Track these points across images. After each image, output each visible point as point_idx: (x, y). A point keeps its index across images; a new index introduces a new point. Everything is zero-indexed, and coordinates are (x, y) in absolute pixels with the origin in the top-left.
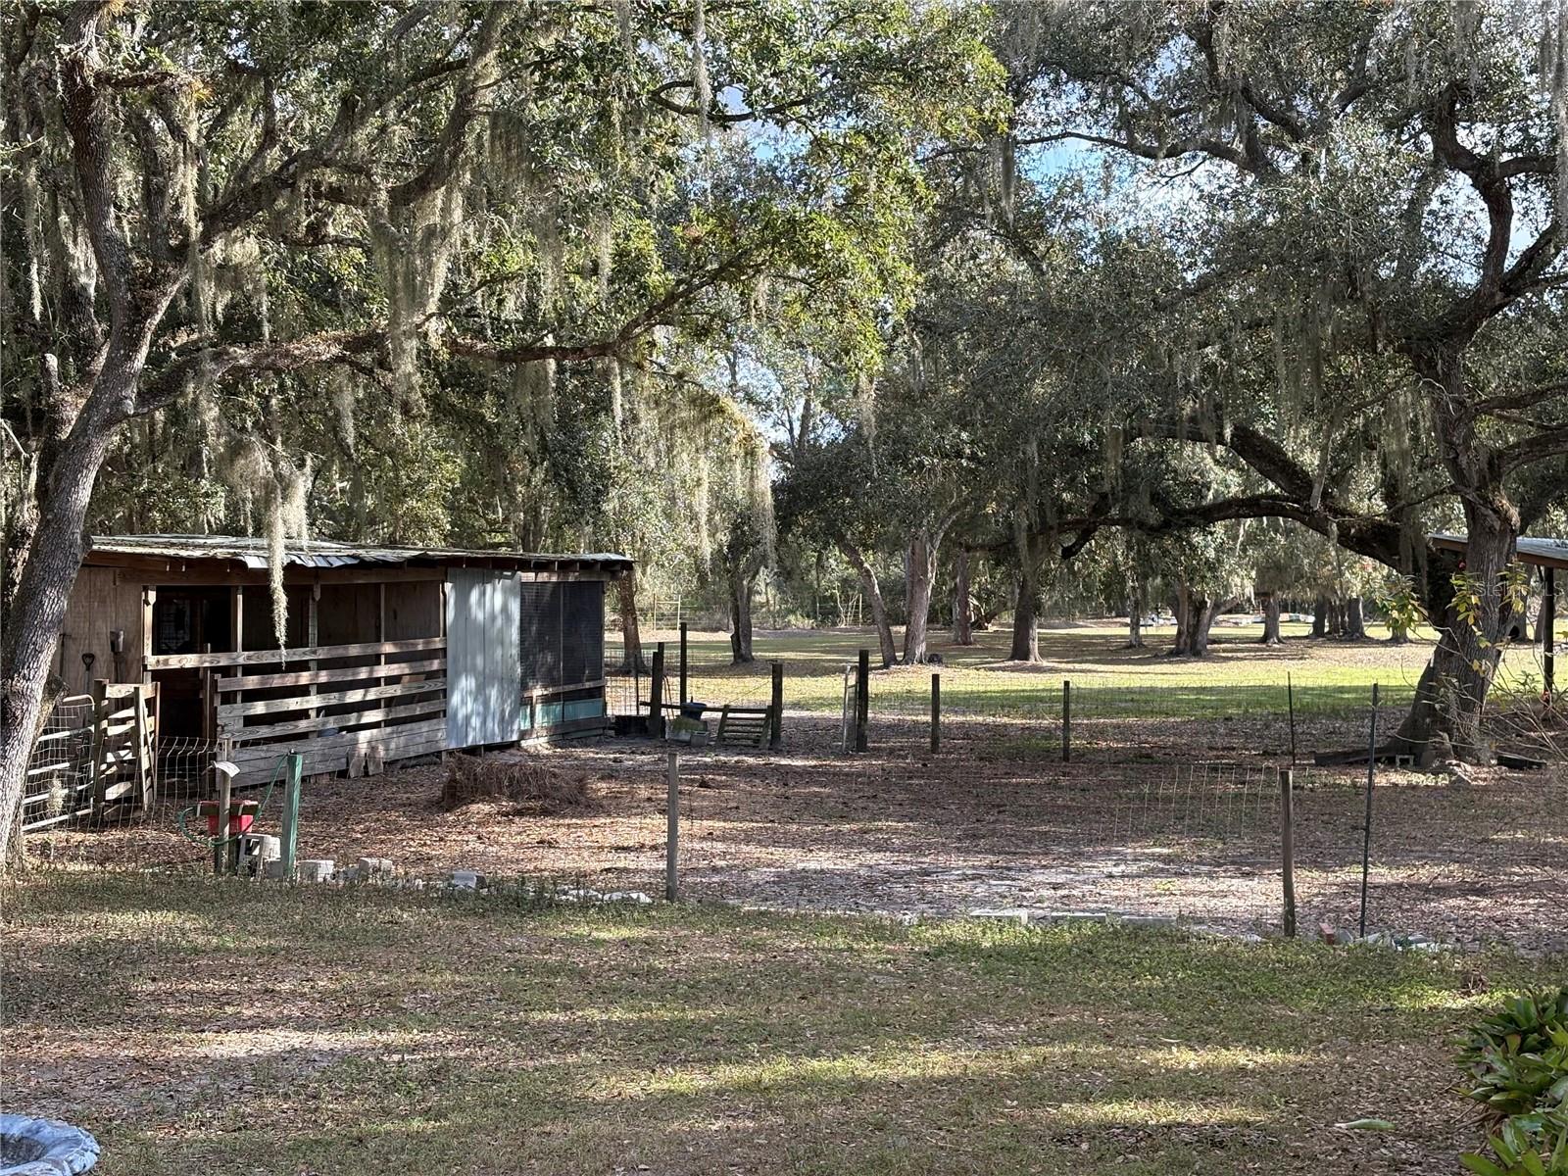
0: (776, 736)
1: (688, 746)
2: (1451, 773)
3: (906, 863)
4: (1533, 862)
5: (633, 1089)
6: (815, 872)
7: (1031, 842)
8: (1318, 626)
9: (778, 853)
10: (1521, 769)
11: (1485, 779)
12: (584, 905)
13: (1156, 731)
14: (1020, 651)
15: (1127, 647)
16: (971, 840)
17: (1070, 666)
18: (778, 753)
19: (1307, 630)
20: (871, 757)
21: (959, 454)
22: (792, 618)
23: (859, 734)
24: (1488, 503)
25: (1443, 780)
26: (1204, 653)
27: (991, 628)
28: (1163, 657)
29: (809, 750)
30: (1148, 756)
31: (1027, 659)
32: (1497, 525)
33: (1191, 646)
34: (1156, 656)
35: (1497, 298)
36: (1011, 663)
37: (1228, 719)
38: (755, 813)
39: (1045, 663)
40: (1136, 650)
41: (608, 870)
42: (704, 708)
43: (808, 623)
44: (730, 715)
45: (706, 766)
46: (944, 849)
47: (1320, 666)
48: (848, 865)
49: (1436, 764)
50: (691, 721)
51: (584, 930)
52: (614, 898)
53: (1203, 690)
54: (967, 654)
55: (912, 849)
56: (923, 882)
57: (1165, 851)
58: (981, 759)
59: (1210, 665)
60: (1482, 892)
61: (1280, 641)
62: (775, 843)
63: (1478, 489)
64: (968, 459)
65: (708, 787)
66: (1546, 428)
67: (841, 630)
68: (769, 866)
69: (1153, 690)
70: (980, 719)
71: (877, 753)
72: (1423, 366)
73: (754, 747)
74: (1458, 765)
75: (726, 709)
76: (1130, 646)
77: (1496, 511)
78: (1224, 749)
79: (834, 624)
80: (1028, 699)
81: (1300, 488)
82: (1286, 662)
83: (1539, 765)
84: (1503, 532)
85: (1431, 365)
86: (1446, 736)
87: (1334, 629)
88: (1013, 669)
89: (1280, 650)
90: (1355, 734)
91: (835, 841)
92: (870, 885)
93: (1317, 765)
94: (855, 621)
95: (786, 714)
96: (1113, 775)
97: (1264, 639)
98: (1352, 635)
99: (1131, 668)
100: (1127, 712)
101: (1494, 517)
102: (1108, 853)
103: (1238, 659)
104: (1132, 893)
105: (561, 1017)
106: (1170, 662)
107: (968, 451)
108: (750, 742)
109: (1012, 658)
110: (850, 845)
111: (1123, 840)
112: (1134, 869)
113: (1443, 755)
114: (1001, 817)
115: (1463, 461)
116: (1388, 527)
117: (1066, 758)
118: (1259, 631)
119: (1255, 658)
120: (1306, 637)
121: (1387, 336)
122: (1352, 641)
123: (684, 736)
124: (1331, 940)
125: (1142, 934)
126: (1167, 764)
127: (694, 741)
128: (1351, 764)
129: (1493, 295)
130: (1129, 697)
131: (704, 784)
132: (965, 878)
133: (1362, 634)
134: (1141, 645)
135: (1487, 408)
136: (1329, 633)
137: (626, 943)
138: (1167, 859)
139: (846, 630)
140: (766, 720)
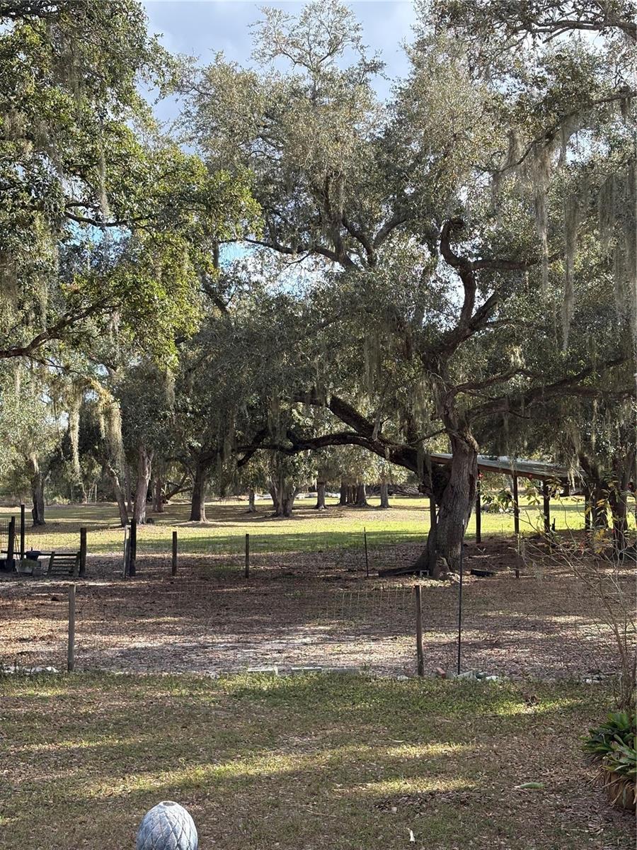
0: (82, 568)
1: (31, 576)
2: (451, 579)
3: (189, 641)
4: (514, 628)
5: (118, 790)
6: (142, 649)
7: (252, 626)
8: (342, 499)
9: (114, 639)
10: (483, 576)
11: (468, 582)
12: (20, 675)
13: (286, 559)
14: (195, 516)
15: (248, 512)
16: (219, 626)
17: (222, 523)
18: (85, 578)
19: (337, 502)
20: (139, 579)
21: (186, 411)
22: (56, 498)
23: (130, 566)
24: (463, 437)
25: (447, 584)
26: (291, 515)
27: (170, 503)
28: (269, 517)
29: (102, 577)
30: (290, 574)
31: (199, 520)
32: (468, 449)
33: (283, 510)
34: (266, 517)
35: (467, 332)
36: (191, 522)
37: (320, 552)
38: (91, 615)
39: (209, 522)
40: (252, 514)
41: (22, 653)
42: (39, 553)
43: (66, 501)
44: (56, 557)
45: (48, 588)
46: (206, 632)
47: (352, 521)
48: (157, 644)
49: (441, 574)
50: (32, 561)
51: (31, 691)
52: (38, 670)
53: (298, 535)
54: (163, 517)
55: (190, 633)
56: (206, 652)
57: (328, 628)
58: (202, 578)
59: (295, 521)
60: (497, 645)
61: (325, 508)
62: (110, 633)
63: (458, 430)
64: (190, 412)
65: (57, 600)
66: (490, 399)
67: (85, 505)
68: (114, 647)
69: (272, 536)
70: (189, 555)
71: (141, 576)
72: (429, 367)
73: (70, 575)
74: (454, 575)
75: (53, 554)
76: (249, 512)
77: (467, 442)
78: (326, 568)
79: (81, 502)
80: (209, 543)
81: (364, 429)
82: (333, 519)
83: (492, 574)
84: (470, 452)
85: (434, 366)
86: (445, 559)
87: (350, 501)
88: (193, 526)
89: (327, 513)
90: (390, 559)
91: (143, 630)
92: (177, 655)
93: (380, 576)
94: (93, 500)
95: (88, 555)
96: (276, 586)
97: (317, 507)
98: (360, 504)
99: (254, 524)
100: (264, 549)
101: (466, 445)
102: (296, 631)
103: (308, 518)
104: (321, 652)
105: (52, 747)
106: (274, 520)
107: (191, 408)
108: (67, 572)
109: (191, 520)
110: (153, 632)
111: (301, 623)
112: (315, 639)
113: (444, 570)
114: (229, 612)
115: (451, 416)
116: (410, 450)
117: (247, 576)
118: (314, 502)
119: (316, 517)
120: (337, 505)
121: (417, 351)
122: (360, 507)
123: (28, 570)
124: (444, 676)
125: (343, 677)
126: (301, 579)
127: (34, 573)
128: (397, 575)
129: (465, 330)
130: (263, 541)
131: (54, 599)
132: (227, 649)
133: (366, 503)
134: (255, 511)
135: (462, 388)
136: (347, 502)
137: (61, 698)
138: (329, 633)
139: (89, 505)
140: (76, 559)
